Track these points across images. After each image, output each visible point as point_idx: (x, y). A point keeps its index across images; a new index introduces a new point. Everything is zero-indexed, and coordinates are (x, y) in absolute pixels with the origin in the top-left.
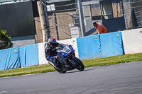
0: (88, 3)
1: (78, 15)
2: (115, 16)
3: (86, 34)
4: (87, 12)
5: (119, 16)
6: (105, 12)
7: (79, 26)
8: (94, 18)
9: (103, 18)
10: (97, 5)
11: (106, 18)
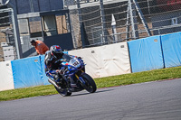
0: (25, 16)
1: (12, 31)
2: (60, 32)
3: (23, 55)
4: (24, 27)
5: (65, 32)
6: (47, 27)
7: (14, 45)
8: (33, 35)
9: (45, 35)
10: (36, 19)
11: (49, 34)
